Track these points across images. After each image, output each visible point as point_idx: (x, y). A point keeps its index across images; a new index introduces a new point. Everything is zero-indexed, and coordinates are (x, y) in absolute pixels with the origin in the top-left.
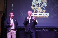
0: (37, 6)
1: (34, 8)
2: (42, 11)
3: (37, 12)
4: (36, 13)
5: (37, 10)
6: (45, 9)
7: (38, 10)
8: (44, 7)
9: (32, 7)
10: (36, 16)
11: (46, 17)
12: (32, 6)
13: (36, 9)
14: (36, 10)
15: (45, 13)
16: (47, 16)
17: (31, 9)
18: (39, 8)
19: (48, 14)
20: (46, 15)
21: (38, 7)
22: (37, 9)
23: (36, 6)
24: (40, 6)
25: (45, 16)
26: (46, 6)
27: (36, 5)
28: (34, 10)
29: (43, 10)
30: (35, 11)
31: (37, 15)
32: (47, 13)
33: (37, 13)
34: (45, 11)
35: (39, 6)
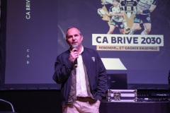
0: (122, 9)
1: (111, 17)
2: (137, 27)
3: (121, 30)
4: (116, 36)
5: (121, 23)
6: (148, 19)
7: (125, 24)
8: (144, 12)
9: (102, 12)
10: (116, 44)
11: (152, 48)
12: (101, 7)
13: (118, 18)
14: (117, 23)
15: (151, 36)
16: (156, 45)
17: (100, 17)
18: (129, 15)
19: (162, 37)
20: (154, 41)
21: (123, 12)
22: (120, 20)
23: (116, 10)
24: (132, 9)
25: (151, 45)
26: (153, 8)
27: (115, 3)
28: (109, 23)
29: (141, 25)
30: (112, 28)
31: (120, 40)
32: (156, 36)
33: (122, 36)
34: (148, 26)
35: (129, 8)
